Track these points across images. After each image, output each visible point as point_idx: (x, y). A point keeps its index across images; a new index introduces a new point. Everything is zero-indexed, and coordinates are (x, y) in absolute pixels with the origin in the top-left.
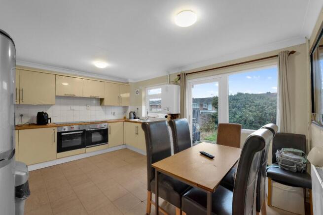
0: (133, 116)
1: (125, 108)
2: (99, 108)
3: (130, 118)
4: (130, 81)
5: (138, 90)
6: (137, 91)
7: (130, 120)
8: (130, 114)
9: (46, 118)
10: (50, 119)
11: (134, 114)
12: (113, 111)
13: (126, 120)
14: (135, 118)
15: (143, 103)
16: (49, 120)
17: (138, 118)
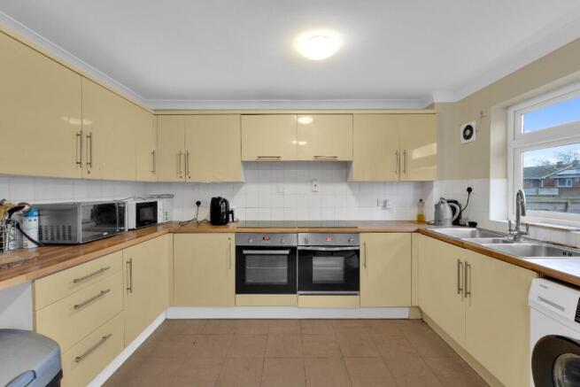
0: (447, 213)
1: (424, 186)
2: (343, 188)
3: (438, 222)
4: (438, 98)
5: (473, 124)
6: (469, 127)
7: (438, 230)
8: (437, 206)
9: (223, 210)
10: (232, 212)
11: (454, 210)
12: (382, 198)
13: (421, 226)
14: (456, 223)
15: (495, 167)
16: (231, 215)
17: (473, 225)
